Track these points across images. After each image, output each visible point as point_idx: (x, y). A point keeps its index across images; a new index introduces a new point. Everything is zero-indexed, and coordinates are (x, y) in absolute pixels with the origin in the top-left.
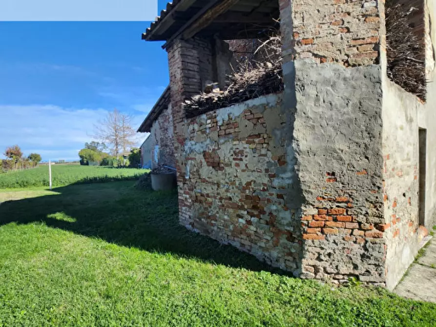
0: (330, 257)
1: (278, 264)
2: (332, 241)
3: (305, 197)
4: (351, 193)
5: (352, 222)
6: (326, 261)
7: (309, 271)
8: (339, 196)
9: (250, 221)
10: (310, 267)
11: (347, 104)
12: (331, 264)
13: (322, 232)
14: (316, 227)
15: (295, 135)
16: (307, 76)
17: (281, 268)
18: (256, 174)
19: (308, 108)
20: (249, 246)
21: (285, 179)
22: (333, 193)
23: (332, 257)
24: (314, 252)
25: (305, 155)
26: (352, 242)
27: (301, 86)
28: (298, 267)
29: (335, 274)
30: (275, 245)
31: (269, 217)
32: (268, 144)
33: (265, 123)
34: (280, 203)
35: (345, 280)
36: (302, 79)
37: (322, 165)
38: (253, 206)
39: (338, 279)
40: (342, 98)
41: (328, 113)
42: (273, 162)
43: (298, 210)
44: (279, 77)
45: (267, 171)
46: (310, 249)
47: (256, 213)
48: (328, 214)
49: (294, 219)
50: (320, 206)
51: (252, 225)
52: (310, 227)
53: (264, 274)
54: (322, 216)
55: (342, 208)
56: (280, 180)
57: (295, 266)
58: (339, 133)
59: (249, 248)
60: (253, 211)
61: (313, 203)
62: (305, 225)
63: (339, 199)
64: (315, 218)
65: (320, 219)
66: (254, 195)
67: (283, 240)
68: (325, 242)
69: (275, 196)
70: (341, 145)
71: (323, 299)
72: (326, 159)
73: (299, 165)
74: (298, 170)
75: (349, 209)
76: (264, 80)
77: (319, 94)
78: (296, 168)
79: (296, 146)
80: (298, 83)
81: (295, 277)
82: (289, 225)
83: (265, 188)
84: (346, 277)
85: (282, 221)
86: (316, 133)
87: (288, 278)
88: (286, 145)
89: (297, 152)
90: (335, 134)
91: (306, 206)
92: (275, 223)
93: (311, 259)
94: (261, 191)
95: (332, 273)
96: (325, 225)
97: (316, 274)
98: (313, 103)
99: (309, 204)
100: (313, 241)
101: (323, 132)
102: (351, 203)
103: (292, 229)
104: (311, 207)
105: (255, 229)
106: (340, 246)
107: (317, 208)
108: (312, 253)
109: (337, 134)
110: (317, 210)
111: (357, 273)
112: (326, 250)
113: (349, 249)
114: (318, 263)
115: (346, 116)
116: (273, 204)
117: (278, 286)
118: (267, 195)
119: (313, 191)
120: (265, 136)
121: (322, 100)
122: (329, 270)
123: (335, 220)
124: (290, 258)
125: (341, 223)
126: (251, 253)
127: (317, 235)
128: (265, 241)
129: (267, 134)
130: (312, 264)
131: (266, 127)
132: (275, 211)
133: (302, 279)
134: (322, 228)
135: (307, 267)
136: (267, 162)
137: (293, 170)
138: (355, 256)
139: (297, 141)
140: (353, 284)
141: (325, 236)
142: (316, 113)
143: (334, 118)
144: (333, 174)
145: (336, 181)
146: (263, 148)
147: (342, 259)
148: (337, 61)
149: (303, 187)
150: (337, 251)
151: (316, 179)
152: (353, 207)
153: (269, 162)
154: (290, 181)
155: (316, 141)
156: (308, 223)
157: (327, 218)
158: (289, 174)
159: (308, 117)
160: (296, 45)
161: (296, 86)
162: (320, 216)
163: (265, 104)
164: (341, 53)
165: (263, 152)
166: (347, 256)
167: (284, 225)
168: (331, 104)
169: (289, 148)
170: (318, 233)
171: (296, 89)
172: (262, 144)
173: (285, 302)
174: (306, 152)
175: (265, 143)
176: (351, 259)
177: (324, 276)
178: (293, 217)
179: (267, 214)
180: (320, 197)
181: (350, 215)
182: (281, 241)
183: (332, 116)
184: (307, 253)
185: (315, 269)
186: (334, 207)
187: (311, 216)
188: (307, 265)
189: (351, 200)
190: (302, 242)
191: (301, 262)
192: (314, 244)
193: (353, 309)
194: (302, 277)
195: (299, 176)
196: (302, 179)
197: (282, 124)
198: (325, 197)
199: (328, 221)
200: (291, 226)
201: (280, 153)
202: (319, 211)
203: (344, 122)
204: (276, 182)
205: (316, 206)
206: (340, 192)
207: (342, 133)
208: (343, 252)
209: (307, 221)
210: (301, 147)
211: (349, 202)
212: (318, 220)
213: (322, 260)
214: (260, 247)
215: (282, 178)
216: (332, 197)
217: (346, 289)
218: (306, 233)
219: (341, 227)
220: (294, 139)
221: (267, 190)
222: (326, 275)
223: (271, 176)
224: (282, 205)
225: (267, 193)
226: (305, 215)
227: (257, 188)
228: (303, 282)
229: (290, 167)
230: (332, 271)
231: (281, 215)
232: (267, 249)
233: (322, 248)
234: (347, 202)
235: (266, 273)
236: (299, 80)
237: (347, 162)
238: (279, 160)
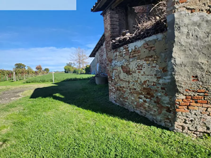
0: (192, 122)
1: (161, 123)
2: (193, 113)
3: (178, 89)
4: (208, 87)
5: (207, 104)
6: (189, 124)
7: (179, 128)
8: (200, 89)
9: (146, 100)
10: (179, 126)
11: (208, 36)
12: (192, 126)
13: (188, 108)
14: (184, 106)
15: (173, 55)
16: (182, 21)
17: (162, 125)
18: (150, 77)
19: (182, 40)
20: (145, 113)
21: (167, 80)
22: (196, 87)
23: (193, 122)
24: (182, 119)
25: (179, 66)
26: (207, 115)
27: (178, 28)
28: (173, 126)
29: (195, 131)
30: (160, 113)
31: (156, 99)
32: (157, 61)
33: (155, 50)
34: (163, 92)
35: (201, 135)
36: (179, 23)
37: (189, 72)
38: (147, 93)
39: (196, 134)
40: (204, 32)
41: (195, 42)
42: (159, 70)
43: (174, 96)
44: (165, 24)
45: (156, 75)
46: (180, 117)
47: (149, 97)
48: (192, 99)
49: (171, 101)
50: (187, 94)
51: (147, 103)
52: (181, 106)
53: (153, 128)
54: (188, 100)
55: (201, 96)
56: (163, 80)
57: (170, 125)
58: (201, 53)
59: (145, 114)
60: (147, 96)
61: (183, 93)
62: (178, 104)
63: (199, 91)
64: (184, 101)
65: (187, 101)
66: (148, 87)
67: (164, 111)
68: (189, 114)
69: (160, 88)
70: (202, 60)
71: (187, 143)
72: (192, 68)
73: (175, 72)
74: (175, 75)
75: (206, 97)
76: (155, 26)
77: (189, 32)
78: (173, 73)
79: (174, 61)
80: (177, 26)
81: (170, 131)
82: (167, 104)
83: (155, 84)
84: (201, 134)
85: (164, 101)
86: (187, 54)
87: (166, 131)
88: (168, 61)
89: (174, 65)
90: (199, 54)
91: (179, 94)
92: (159, 102)
93: (181, 122)
94: (152, 85)
95: (193, 131)
96: (190, 105)
97: (183, 130)
98: (186, 37)
99: (180, 93)
100: (182, 113)
101: (191, 53)
102: (207, 93)
103: (169, 106)
104: (182, 95)
105: (148, 105)
106: (199, 117)
107: (185, 95)
108: (181, 119)
109: (200, 54)
110: (185, 97)
111: (208, 132)
112: (190, 118)
113: (204, 118)
114: (184, 125)
115: (206, 44)
116: (159, 93)
117: (160, 134)
118: (155, 88)
119: (183, 86)
120: (155, 57)
121: (191, 35)
122: (191, 128)
123: (196, 102)
124: (168, 121)
125: (200, 104)
126: (146, 117)
127: (185, 110)
128: (153, 111)
129: (157, 56)
130: (181, 125)
131: (156, 52)
132: (160, 96)
133: (174, 132)
134: (188, 106)
135: (178, 126)
136: (156, 71)
137: (172, 74)
138: (208, 123)
139: (175, 59)
140: (206, 137)
141: (189, 110)
142: (187, 42)
143: (198, 45)
144: (196, 77)
145: (198, 81)
146: (154, 63)
147: (199, 123)
148: (202, 10)
149: (177, 84)
150: (197, 119)
151: (185, 79)
152: (208, 96)
153: (157, 70)
154: (169, 81)
155: (186, 58)
156: (180, 103)
157: (191, 101)
158: (169, 77)
159: (182, 45)
160: (176, 4)
161: (175, 28)
162: (187, 100)
163: (156, 39)
164: (205, 5)
165: (154, 65)
166: (203, 122)
167: (165, 104)
168: (197, 36)
169: (170, 63)
170: (185, 109)
171: (175, 30)
172: (154, 61)
173: (165, 143)
174: (180, 65)
175: (155, 60)
176: (205, 124)
177: (187, 131)
178: (170, 100)
179: (155, 97)
180: (188, 89)
181: (206, 100)
182: (163, 112)
183: (197, 43)
184: (178, 119)
185: (182, 128)
186: (196, 95)
187: (181, 100)
188: (177, 125)
189: (207, 91)
190: (175, 113)
191: (174, 124)
192: (182, 114)
193: (206, 151)
194: (175, 131)
195: (175, 78)
196: (177, 80)
197: (165, 49)
198: (190, 89)
199: (192, 102)
200: (169, 104)
201: (164, 65)
202: (186, 97)
203: (205, 47)
204: (161, 81)
205: (184, 95)
206: (200, 87)
207: (203, 53)
208: (201, 120)
209: (179, 102)
210: (177, 62)
211: (206, 92)
212: (185, 102)
213: (187, 123)
214: (151, 114)
215: (165, 79)
216: (195, 90)
217: (202, 140)
218: (178, 108)
219: (200, 107)
220: (173, 58)
221: (156, 85)
222: (189, 131)
223: (158, 78)
224: (164, 93)
225: (155, 87)
226: (178, 99)
227: (150, 84)
228: (175, 134)
229: (169, 73)
230: (193, 129)
231: (163, 98)
232: (155, 116)
233: (187, 117)
234: (205, 93)
235: (154, 127)
236: (177, 24)
237: (206, 70)
238: (163, 69)
